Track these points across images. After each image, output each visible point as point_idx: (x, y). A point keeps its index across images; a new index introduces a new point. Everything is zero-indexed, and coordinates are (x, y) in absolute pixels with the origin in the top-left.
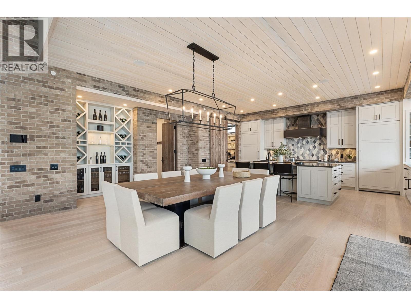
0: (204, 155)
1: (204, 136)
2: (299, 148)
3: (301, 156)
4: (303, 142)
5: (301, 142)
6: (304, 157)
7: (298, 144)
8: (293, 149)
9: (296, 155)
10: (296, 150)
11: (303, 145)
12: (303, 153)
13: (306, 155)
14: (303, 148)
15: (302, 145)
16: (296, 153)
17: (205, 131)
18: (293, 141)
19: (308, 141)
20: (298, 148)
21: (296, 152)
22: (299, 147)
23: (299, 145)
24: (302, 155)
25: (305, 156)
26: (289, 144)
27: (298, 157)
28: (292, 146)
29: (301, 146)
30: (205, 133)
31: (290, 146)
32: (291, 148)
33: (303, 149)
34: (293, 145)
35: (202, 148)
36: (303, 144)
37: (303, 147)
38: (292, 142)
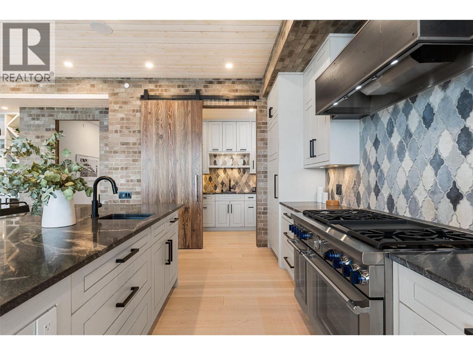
0: (125, 185)
1: (127, 144)
2: (396, 155)
3: (402, 196)
4: (407, 119)
5: (400, 125)
6: (413, 203)
7: (390, 133)
8: (376, 162)
9: (385, 192)
10: (385, 166)
11: (411, 135)
12: (410, 184)
13: (421, 195)
14: (407, 154)
15: (405, 138)
16: (386, 182)
17: (130, 132)
18: (376, 126)
19: (432, 110)
20: (390, 157)
21: (386, 175)
22: (396, 148)
23: (396, 139)
24: (407, 192)
25: (414, 199)
26: (367, 140)
27: (391, 202)
28: (373, 148)
29: (401, 142)
30: (129, 136)
31: (368, 150)
32: (371, 160)
33: (408, 162)
34: (376, 144)
35: (118, 168)
36: (408, 134)
37: (410, 150)
38: (372, 131)
